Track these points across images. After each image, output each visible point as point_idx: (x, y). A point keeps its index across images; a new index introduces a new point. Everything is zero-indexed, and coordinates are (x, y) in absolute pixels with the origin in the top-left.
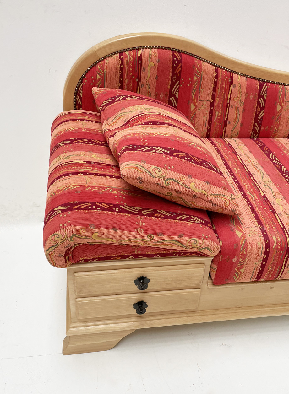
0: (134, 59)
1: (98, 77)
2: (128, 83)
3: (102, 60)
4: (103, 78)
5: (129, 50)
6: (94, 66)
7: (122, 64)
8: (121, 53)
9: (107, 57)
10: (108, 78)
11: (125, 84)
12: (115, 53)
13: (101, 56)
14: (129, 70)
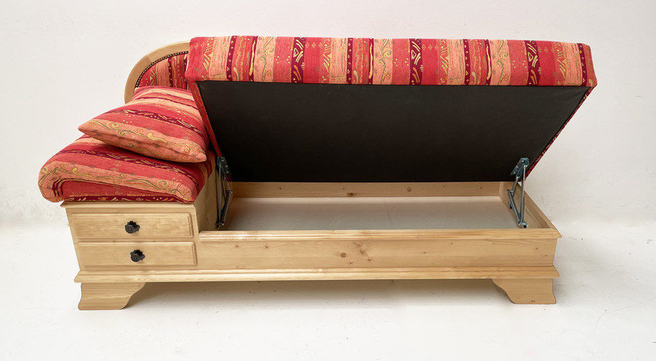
0: (180, 61)
1: (151, 78)
2: (178, 83)
3: (155, 64)
4: (155, 78)
5: (177, 55)
6: (148, 69)
7: (170, 66)
8: (170, 57)
9: (158, 61)
10: (159, 79)
11: (175, 84)
12: (165, 58)
13: (153, 60)
14: (177, 71)
